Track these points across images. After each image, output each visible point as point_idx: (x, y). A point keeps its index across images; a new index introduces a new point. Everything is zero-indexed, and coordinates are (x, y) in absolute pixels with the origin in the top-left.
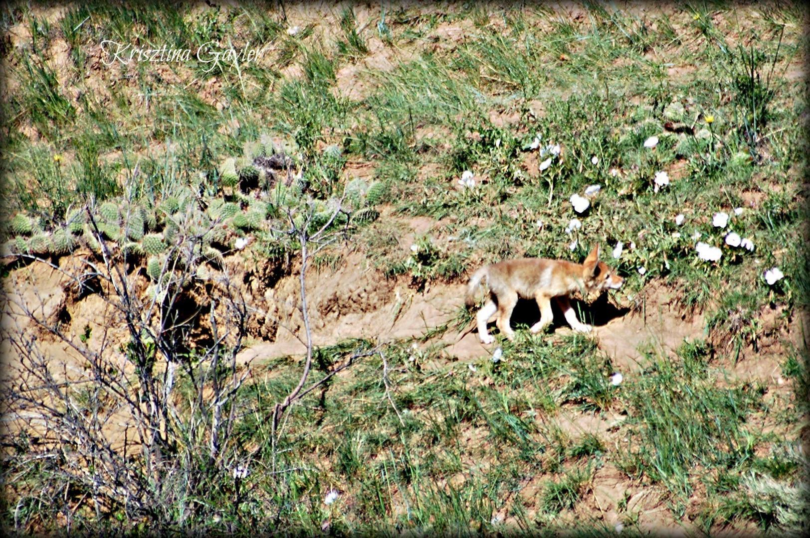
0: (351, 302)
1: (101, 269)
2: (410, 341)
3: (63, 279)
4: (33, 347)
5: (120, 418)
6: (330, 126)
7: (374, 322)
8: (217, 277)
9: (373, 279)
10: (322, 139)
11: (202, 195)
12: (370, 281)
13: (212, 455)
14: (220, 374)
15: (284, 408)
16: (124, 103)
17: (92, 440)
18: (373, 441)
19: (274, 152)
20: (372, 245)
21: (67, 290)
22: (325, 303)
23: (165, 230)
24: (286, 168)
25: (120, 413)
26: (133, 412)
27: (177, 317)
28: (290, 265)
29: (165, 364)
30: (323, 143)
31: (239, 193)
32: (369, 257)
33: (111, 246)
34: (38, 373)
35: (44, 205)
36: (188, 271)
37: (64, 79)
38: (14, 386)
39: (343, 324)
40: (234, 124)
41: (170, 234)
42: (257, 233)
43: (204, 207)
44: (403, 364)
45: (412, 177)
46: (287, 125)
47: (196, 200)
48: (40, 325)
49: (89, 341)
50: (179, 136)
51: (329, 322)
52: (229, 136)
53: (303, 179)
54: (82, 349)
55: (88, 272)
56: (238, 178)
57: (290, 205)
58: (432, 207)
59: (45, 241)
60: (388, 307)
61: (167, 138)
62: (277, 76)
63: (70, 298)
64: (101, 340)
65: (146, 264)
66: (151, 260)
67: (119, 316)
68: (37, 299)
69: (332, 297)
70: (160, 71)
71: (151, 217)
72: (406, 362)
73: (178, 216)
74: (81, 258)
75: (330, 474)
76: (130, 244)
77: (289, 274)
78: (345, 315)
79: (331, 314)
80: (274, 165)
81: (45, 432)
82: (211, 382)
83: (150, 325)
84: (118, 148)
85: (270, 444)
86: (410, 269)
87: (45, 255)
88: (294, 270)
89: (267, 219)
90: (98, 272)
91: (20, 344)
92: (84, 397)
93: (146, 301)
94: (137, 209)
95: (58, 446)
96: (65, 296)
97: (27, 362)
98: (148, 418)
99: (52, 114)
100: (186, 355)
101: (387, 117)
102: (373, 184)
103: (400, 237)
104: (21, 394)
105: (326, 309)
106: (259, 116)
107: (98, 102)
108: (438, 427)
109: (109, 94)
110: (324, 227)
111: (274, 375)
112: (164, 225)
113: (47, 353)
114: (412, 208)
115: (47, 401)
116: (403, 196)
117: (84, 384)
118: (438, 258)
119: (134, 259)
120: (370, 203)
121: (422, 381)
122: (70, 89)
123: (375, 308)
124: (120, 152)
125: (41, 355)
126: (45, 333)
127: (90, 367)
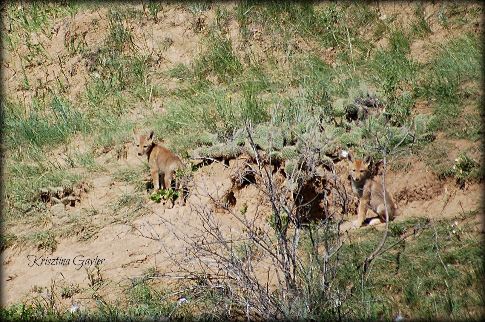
0: (415, 193)
1: (255, 168)
2: (453, 220)
3: (231, 174)
4: (211, 217)
5: (265, 264)
6: (406, 79)
7: (430, 207)
8: (329, 176)
9: (431, 179)
10: (399, 88)
11: (321, 122)
12: (429, 180)
13: (323, 289)
14: (329, 238)
15: (370, 261)
16: (274, 62)
17: (247, 277)
18: (428, 284)
19: (368, 95)
20: (430, 157)
21: (234, 181)
22: (399, 193)
23: (297, 144)
24: (375, 106)
25: (265, 260)
26: (273, 260)
27: (302, 200)
28: (377, 169)
29: (295, 230)
30: (400, 90)
31: (345, 122)
32: (428, 164)
33: (262, 153)
34: (213, 233)
35: (221, 126)
36: (311, 170)
37: (237, 46)
38: (198, 241)
39: (410, 208)
40: (344, 76)
41: (300, 146)
42: (356, 147)
43: (322, 129)
44: (448, 235)
45: (458, 114)
46: (377, 78)
47: (317, 125)
48: (216, 203)
49: (246, 214)
50: (308, 84)
51: (401, 206)
52: (340, 85)
53: (387, 113)
54: (242, 218)
55: (247, 170)
56: (344, 112)
57: (378, 129)
58: (470, 134)
59: (220, 149)
60: (440, 197)
61: (300, 85)
62: (373, 46)
63: (236, 186)
64: (254, 213)
65: (284, 166)
66: (288, 163)
67: (266, 198)
68: (214, 186)
69: (403, 190)
70: (297, 42)
71: (288, 136)
72: (450, 233)
73: (305, 135)
74: (243, 161)
75: (400, 305)
76: (274, 152)
77: (376, 174)
78: (411, 201)
79: (402, 201)
80: (369, 104)
81: (217, 272)
82: (324, 242)
83: (286, 205)
84: (270, 91)
85: (361, 284)
86: (455, 173)
87: (220, 159)
88: (379, 172)
89: (363, 138)
90: (253, 170)
91: (203, 215)
92: (242, 249)
93: (283, 190)
94: (280, 130)
95: (225, 280)
96: (232, 185)
97: (206, 225)
98: (282, 264)
99: (228, 68)
100: (308, 225)
101: (443, 75)
102: (432, 117)
103: (449, 152)
104: (202, 246)
105: (399, 197)
106: (360, 72)
107: (257, 61)
108: (471, 276)
109: (264, 56)
110: (398, 145)
111: (364, 239)
112: (296, 141)
113: (220, 221)
114: (457, 134)
115: (219, 252)
116: (451, 125)
117: (243, 241)
118: (473, 166)
119: (276, 163)
120: (430, 130)
121: (460, 246)
122: (240, 52)
123: (431, 197)
124: (270, 93)
125: (216, 222)
126: (219, 208)
127: (246, 231)
